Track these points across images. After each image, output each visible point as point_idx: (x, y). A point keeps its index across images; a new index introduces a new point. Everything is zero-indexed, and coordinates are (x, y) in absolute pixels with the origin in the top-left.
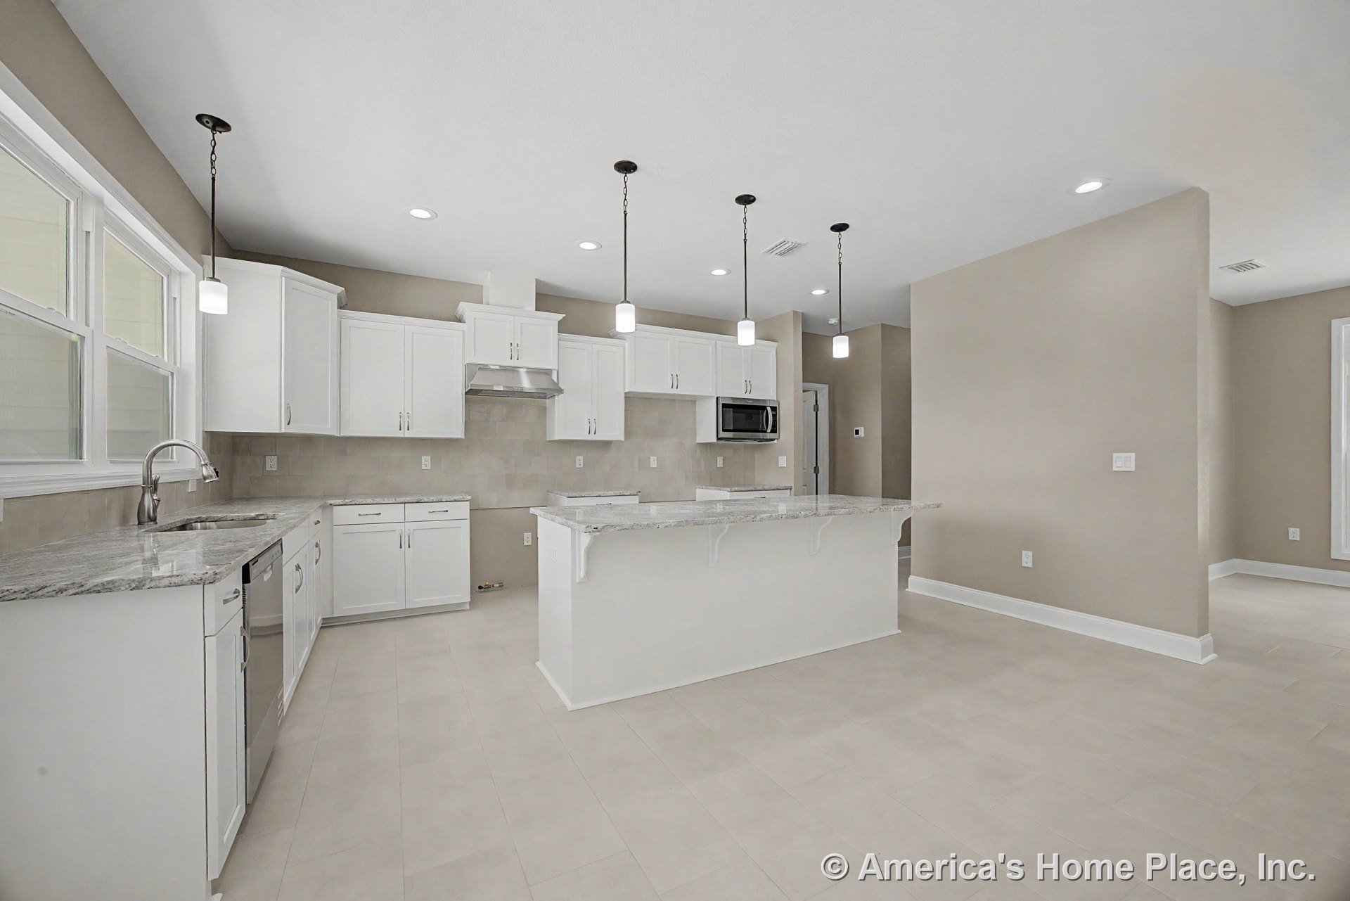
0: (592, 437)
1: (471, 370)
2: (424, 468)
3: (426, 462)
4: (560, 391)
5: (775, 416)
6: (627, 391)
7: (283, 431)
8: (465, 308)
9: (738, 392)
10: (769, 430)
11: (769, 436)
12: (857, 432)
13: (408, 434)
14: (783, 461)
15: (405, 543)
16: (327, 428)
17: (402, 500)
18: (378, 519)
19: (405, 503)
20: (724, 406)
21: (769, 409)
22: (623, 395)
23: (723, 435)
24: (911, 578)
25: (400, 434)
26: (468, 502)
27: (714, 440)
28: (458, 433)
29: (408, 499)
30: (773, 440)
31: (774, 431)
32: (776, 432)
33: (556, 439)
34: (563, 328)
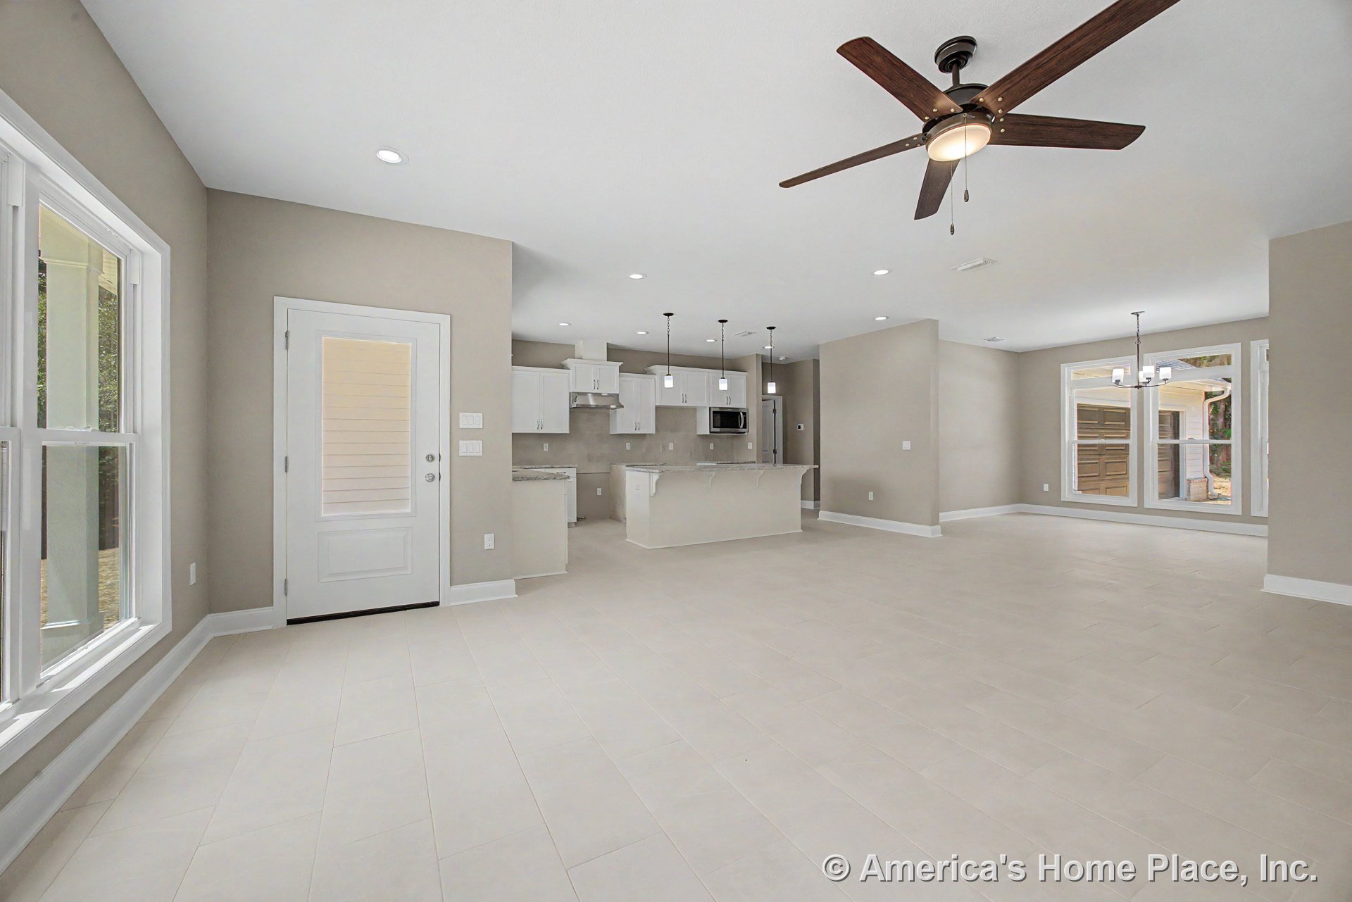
0: (638, 432)
1: (574, 396)
2: (544, 450)
3: (546, 447)
4: (620, 406)
5: (745, 418)
6: (658, 404)
8: (569, 362)
9: (722, 404)
10: (742, 427)
11: (741, 430)
12: (799, 427)
13: (542, 432)
14: (750, 446)
20: (714, 412)
21: (741, 414)
22: (654, 407)
23: (713, 430)
24: (821, 512)
25: (538, 432)
26: (576, 468)
27: (708, 433)
28: (566, 431)
30: (744, 432)
31: (745, 426)
32: (746, 428)
33: (618, 433)
34: (622, 370)
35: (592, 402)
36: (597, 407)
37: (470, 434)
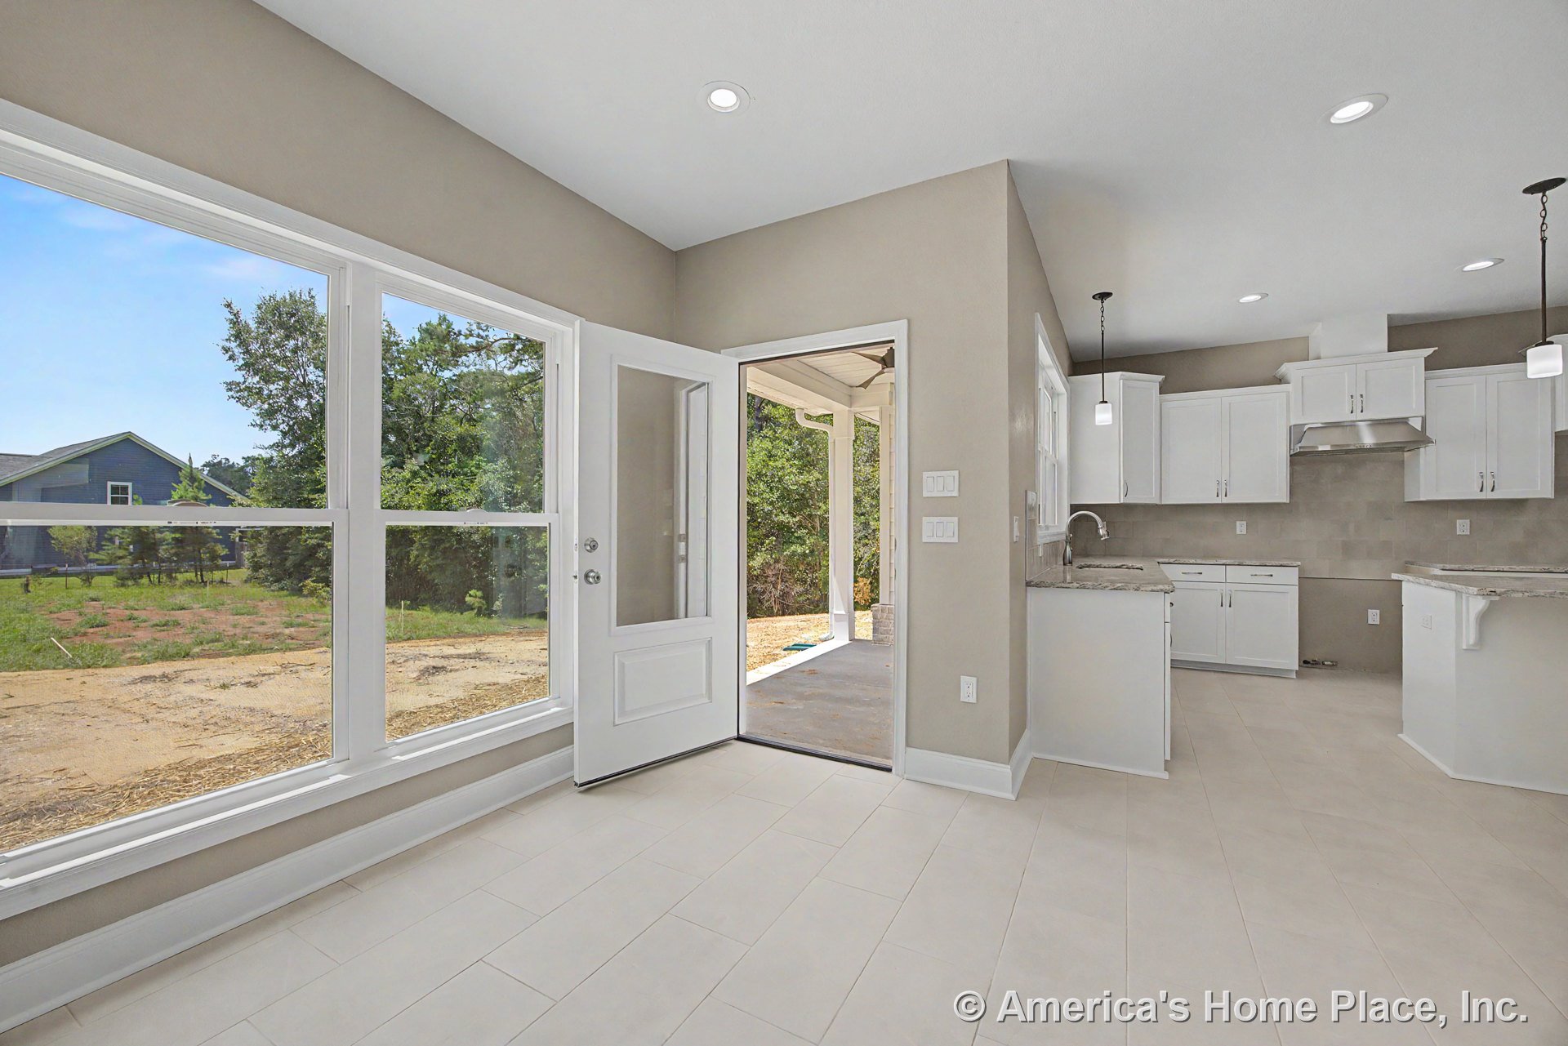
0: (1487, 496)
1: (1297, 433)
2: (1238, 532)
3: (1241, 527)
4: (1427, 441)
6: (1559, 430)
7: (1122, 502)
8: (1287, 369)
13: (1225, 501)
15: (1227, 602)
16: (1151, 498)
17: (1224, 562)
18: (1201, 578)
19: (1226, 565)
25: (1218, 501)
26: (1297, 568)
28: (1284, 498)
29: (1228, 562)
33: (1422, 499)
35: (1368, 439)
36: (1378, 449)
37: (940, 507)
